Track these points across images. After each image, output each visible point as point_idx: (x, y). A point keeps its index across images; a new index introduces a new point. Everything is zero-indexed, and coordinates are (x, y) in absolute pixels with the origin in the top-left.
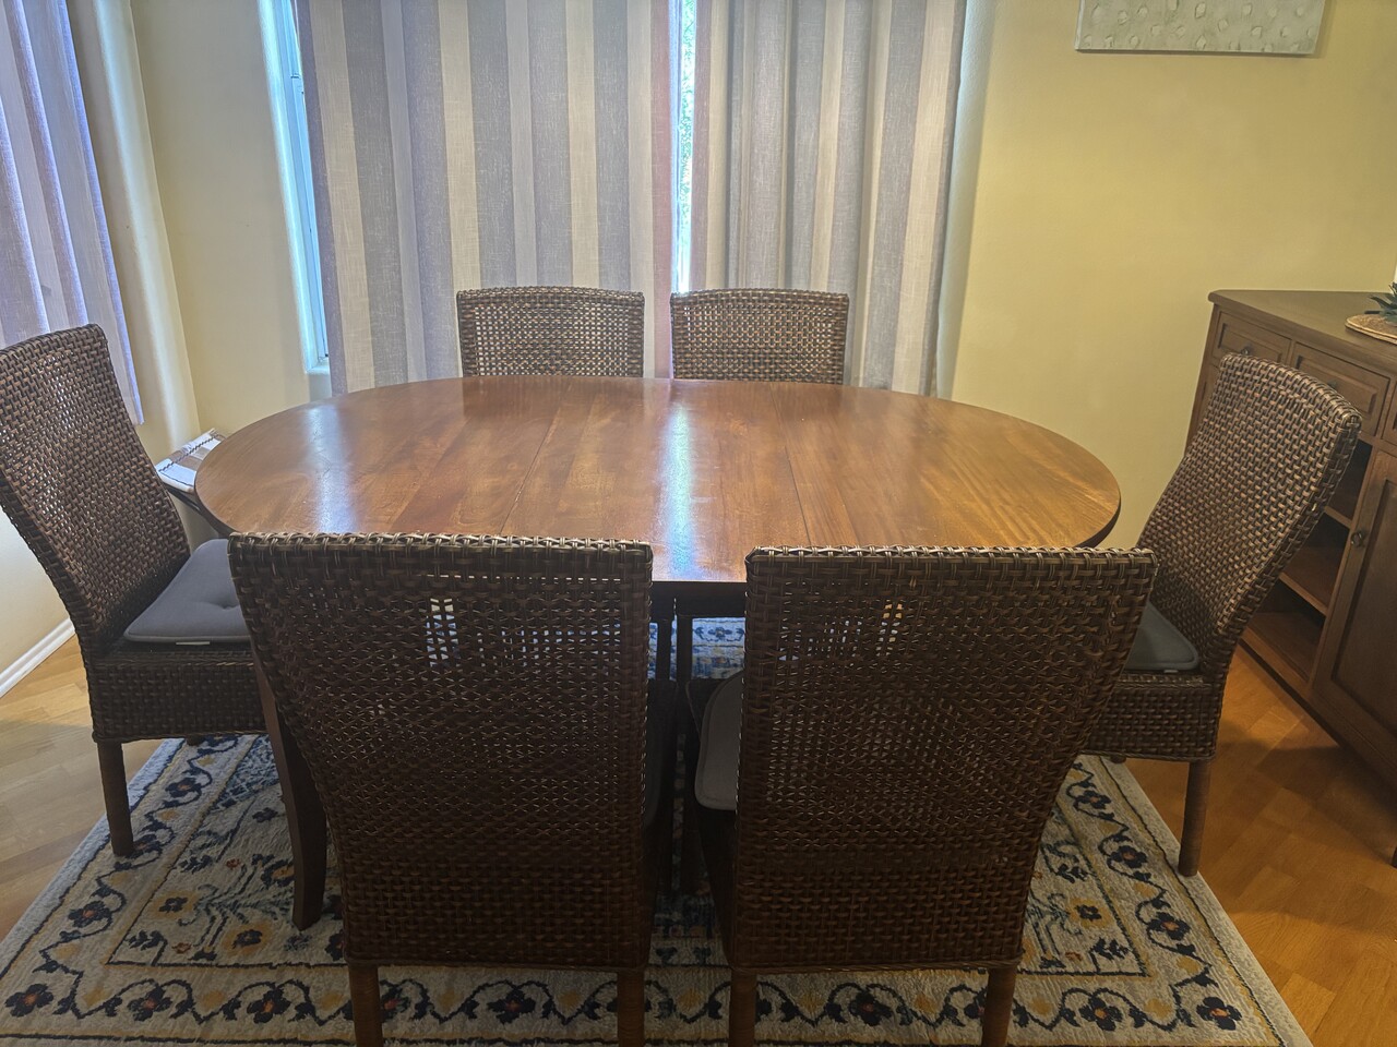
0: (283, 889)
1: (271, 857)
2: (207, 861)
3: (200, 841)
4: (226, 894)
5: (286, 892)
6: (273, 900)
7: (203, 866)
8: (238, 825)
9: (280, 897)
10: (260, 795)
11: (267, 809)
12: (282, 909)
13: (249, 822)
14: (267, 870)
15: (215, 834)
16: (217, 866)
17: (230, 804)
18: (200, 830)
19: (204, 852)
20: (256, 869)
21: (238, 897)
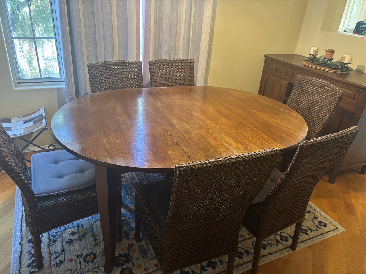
0: (94, 263)
1: (82, 255)
2: (61, 262)
3: (54, 256)
4: (76, 270)
6: (93, 267)
7: (61, 264)
8: (63, 247)
9: (95, 266)
10: (63, 235)
11: (69, 239)
12: (98, 269)
13: (66, 246)
14: (83, 259)
15: (57, 252)
16: (66, 263)
17: (55, 241)
18: (51, 253)
19: (58, 259)
20: (79, 259)
21: (81, 270)
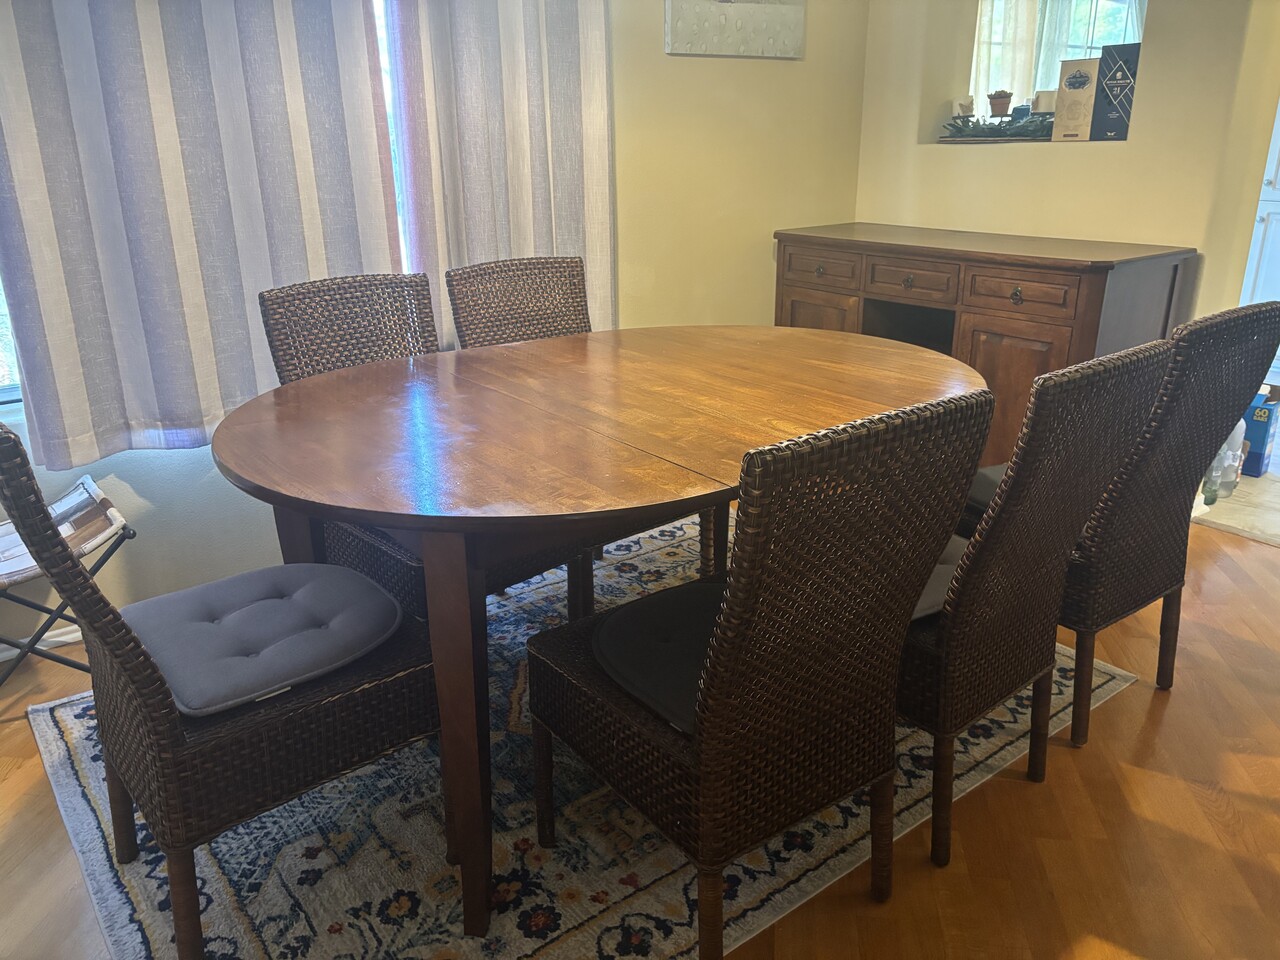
0: (419, 919)
1: (368, 906)
2: (306, 942)
3: (270, 932)
4: (366, 952)
5: (424, 919)
6: (421, 931)
7: (307, 947)
8: (292, 897)
9: (426, 927)
10: (278, 865)
11: (303, 872)
12: (441, 933)
13: (302, 892)
14: (378, 915)
15: (280, 917)
16: (323, 938)
17: (255, 888)
18: (257, 922)
19: (290, 936)
20: (365, 920)
21: (384, 948)
